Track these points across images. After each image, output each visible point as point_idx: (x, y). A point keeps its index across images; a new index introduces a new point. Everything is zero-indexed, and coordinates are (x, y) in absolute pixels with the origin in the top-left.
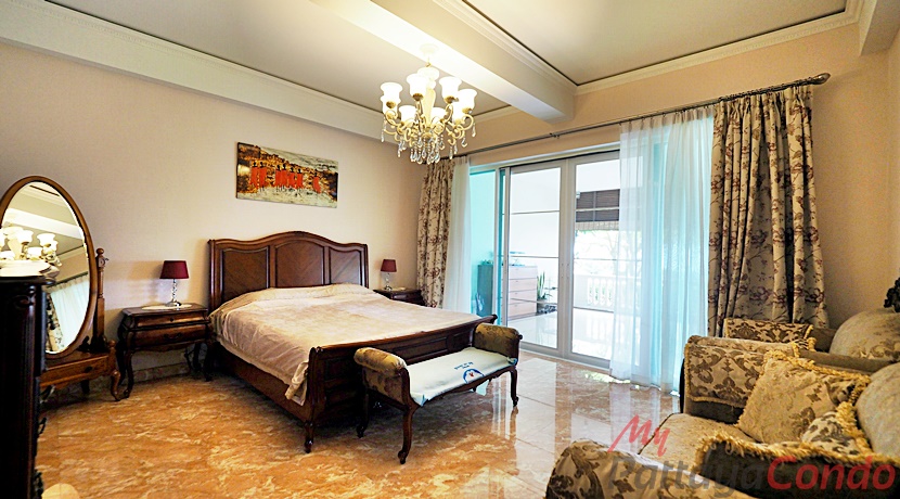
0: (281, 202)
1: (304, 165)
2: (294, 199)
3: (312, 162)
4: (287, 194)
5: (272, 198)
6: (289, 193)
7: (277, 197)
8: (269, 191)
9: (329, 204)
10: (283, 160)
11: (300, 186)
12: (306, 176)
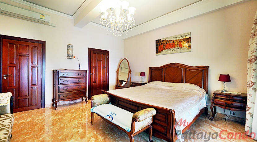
0: (168, 54)
1: (175, 39)
2: (172, 52)
3: (178, 37)
4: (169, 51)
5: (165, 53)
6: (170, 50)
7: (166, 53)
8: (164, 51)
9: (187, 51)
10: (168, 40)
11: (174, 47)
12: (176, 43)
